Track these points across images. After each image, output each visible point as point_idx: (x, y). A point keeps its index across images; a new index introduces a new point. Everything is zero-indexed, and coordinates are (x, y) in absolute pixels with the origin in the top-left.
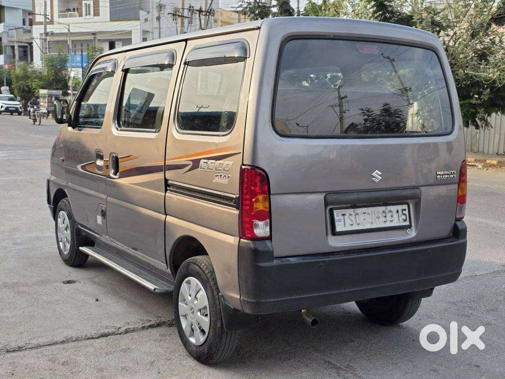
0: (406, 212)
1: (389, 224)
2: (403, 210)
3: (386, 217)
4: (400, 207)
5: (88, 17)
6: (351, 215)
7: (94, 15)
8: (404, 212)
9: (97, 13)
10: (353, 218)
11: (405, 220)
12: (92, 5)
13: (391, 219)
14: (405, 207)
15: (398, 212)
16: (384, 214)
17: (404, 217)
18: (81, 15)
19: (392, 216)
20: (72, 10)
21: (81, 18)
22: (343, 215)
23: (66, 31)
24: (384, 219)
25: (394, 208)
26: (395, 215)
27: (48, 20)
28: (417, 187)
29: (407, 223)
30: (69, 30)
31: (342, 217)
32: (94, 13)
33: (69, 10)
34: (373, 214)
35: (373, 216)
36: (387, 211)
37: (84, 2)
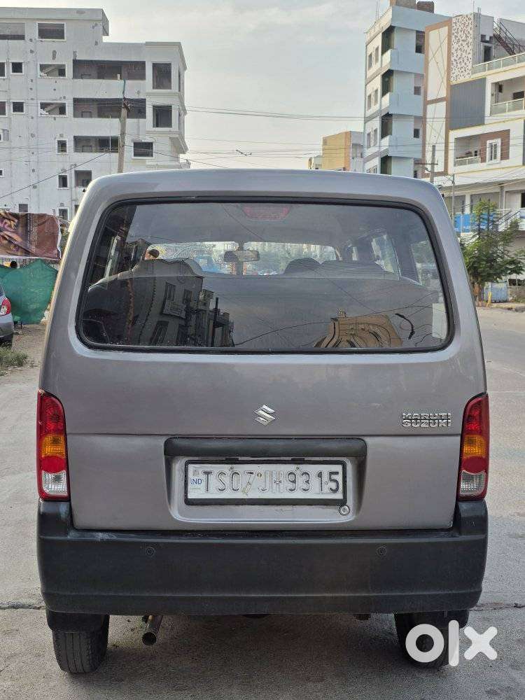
0: (339, 478)
1: (298, 495)
2: (331, 473)
3: (294, 482)
4: (326, 469)
5: (493, 161)
6: (222, 473)
7: (502, 159)
8: (334, 477)
9: (505, 156)
10: (226, 479)
11: (335, 491)
12: (499, 144)
13: (305, 486)
14: (339, 468)
15: (320, 475)
16: (292, 478)
17: (333, 486)
18: (483, 160)
19: (307, 482)
20: (474, 154)
21: (484, 164)
22: (207, 473)
23: (449, 184)
24: (291, 486)
25: (313, 469)
26: (315, 482)
27: (426, 172)
28: (358, 438)
29: (339, 496)
30: (453, 182)
31: (203, 477)
32: (501, 155)
33: (469, 154)
34: (268, 475)
35: (268, 479)
36: (298, 473)
37: (488, 142)
